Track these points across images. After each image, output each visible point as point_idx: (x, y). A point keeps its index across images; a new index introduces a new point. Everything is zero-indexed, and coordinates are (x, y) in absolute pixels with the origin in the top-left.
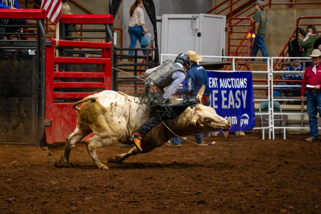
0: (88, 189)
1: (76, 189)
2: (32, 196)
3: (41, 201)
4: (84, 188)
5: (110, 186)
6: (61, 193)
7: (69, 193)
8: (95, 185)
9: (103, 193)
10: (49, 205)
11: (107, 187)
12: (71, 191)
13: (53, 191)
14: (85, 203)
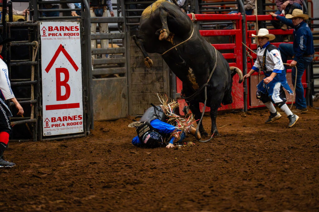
0: (297, 148)
1: (285, 148)
2: (245, 156)
3: (254, 160)
4: (292, 148)
5: (317, 145)
6: (272, 152)
7: (279, 152)
8: (302, 145)
9: (311, 152)
10: (262, 163)
11: (314, 146)
12: (281, 151)
13: (264, 151)
14: (296, 161)
